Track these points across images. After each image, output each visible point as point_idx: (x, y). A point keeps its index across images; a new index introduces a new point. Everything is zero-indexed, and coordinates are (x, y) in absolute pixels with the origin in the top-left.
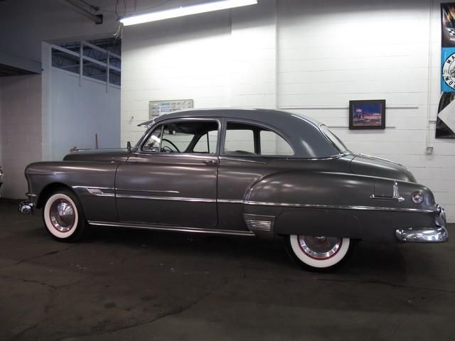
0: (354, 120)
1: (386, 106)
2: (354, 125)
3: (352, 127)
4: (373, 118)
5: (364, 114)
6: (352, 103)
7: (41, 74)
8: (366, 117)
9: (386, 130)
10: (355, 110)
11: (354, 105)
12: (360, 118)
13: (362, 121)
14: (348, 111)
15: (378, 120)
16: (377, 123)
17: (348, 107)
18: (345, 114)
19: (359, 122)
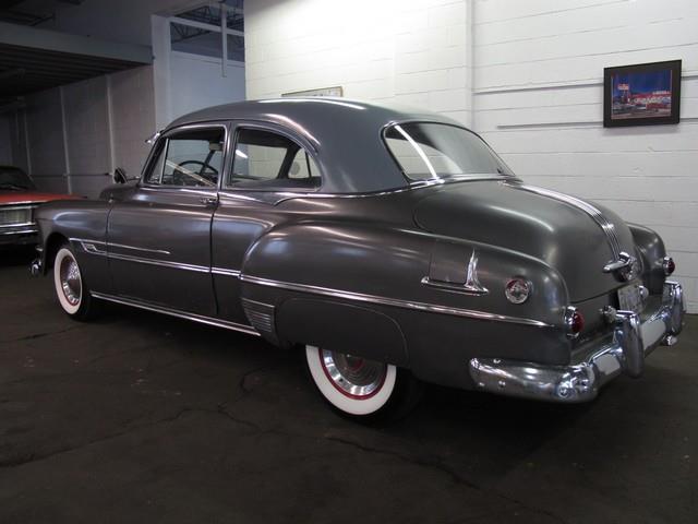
0: (614, 107)
1: (683, 74)
2: (613, 117)
3: (610, 122)
4: (652, 100)
5: (633, 94)
6: (608, 72)
7: (150, 64)
8: (638, 100)
9: (683, 126)
10: (616, 88)
11: (613, 76)
12: (626, 101)
13: (630, 108)
14: (602, 88)
15: (663, 106)
16: (661, 110)
17: (602, 81)
18: (596, 96)
19: (623, 111)
